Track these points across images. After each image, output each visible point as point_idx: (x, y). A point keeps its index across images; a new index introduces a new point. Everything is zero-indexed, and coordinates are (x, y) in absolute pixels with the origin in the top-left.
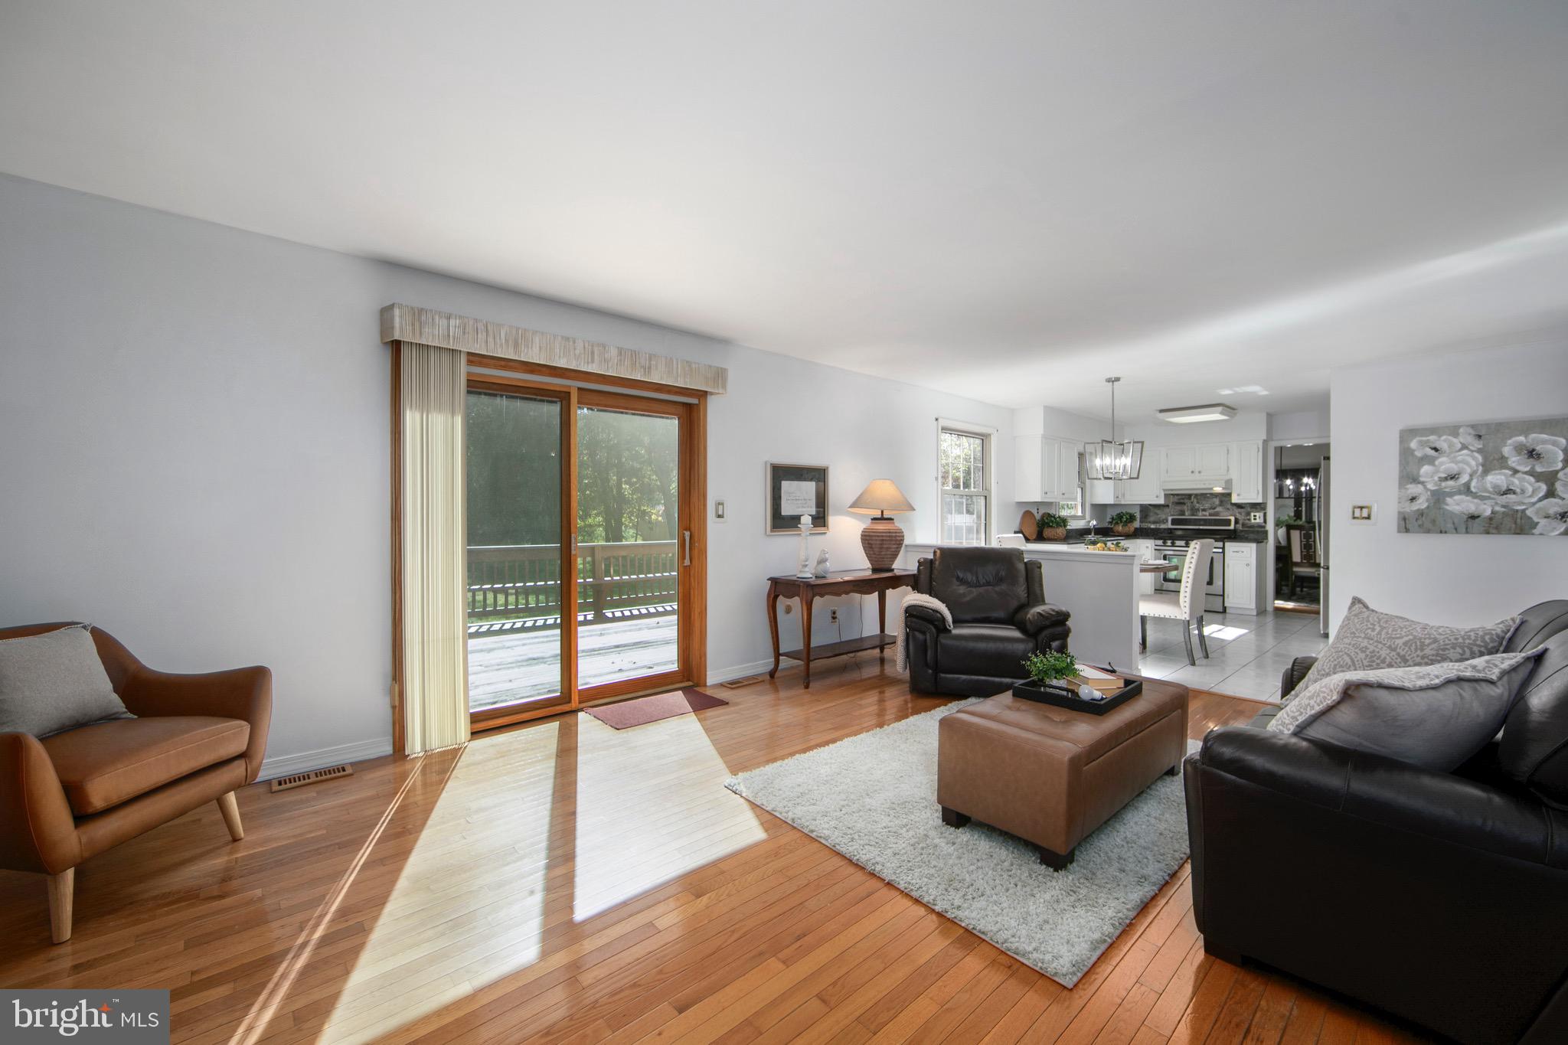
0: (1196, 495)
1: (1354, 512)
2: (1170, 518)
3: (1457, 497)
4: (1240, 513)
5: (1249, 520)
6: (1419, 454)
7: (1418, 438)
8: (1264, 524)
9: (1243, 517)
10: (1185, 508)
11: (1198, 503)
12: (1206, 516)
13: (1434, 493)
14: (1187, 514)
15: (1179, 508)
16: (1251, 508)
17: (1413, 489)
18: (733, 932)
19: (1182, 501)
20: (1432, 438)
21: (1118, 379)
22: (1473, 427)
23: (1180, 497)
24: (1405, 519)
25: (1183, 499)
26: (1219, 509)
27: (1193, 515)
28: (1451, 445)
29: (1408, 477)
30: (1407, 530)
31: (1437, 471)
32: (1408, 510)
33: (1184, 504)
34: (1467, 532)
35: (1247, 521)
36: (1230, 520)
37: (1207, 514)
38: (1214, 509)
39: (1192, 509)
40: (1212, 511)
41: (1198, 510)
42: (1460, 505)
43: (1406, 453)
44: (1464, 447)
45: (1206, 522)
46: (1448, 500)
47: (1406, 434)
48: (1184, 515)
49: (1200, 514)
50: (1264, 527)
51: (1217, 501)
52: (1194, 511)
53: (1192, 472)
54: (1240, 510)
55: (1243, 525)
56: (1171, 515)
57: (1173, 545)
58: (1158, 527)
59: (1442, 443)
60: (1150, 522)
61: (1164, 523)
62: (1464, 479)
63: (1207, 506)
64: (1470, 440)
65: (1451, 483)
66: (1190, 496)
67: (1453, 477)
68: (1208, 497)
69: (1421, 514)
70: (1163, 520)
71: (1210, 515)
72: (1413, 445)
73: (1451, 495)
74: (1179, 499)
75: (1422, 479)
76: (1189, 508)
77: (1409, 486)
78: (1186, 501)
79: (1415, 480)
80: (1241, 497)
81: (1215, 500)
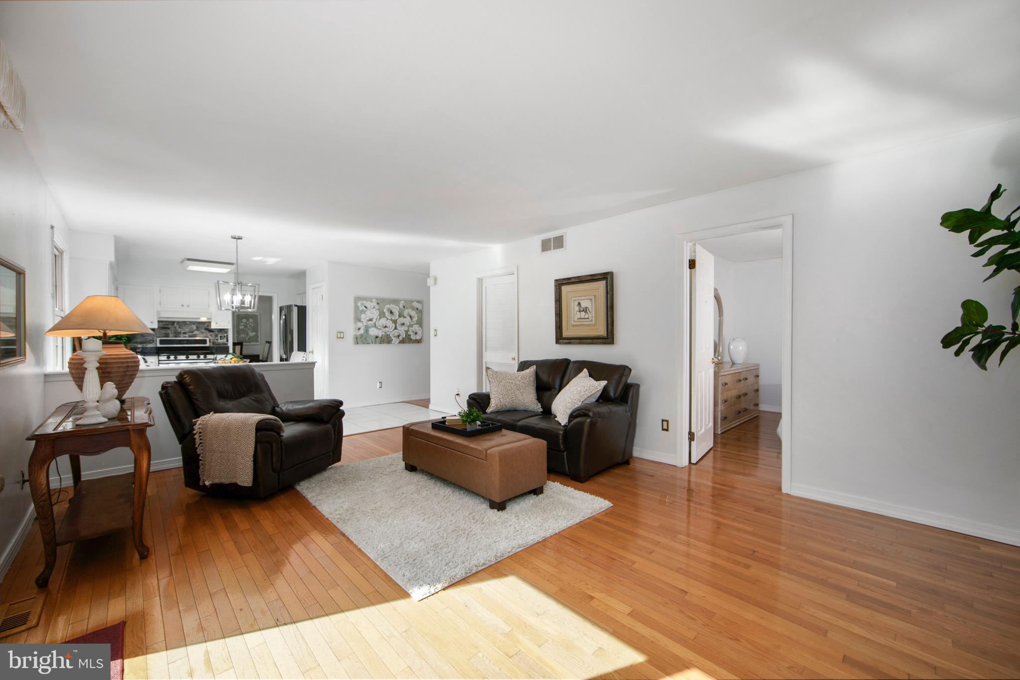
0: (178, 322)
1: (337, 335)
2: (158, 339)
3: (372, 329)
4: (211, 335)
5: (217, 340)
6: (361, 309)
7: (361, 302)
8: (226, 342)
9: (213, 338)
10: (169, 331)
11: (180, 328)
12: (186, 337)
13: (366, 326)
14: (170, 336)
15: (163, 331)
16: (219, 332)
17: (360, 325)
18: (620, 580)
19: (166, 326)
20: (365, 302)
21: (240, 238)
22: (377, 299)
23: (164, 323)
24: (357, 338)
25: (167, 325)
26: (196, 332)
27: (176, 337)
28: (370, 306)
29: (358, 319)
30: (358, 343)
31: (366, 317)
32: (357, 334)
33: (168, 328)
34: (375, 343)
35: (216, 341)
36: (206, 340)
37: (187, 335)
38: (193, 332)
39: (175, 333)
40: (190, 334)
41: (180, 333)
42: (373, 332)
43: (356, 308)
44: (374, 308)
45: (188, 342)
46: (370, 329)
47: (357, 299)
48: (168, 337)
49: (182, 336)
50: (227, 344)
51: (194, 327)
52: (177, 334)
53: (183, 306)
54: (211, 333)
55: (213, 343)
56: (159, 337)
57: (176, 359)
58: (145, 346)
59: (368, 304)
60: (137, 343)
61: (151, 343)
62: (374, 321)
63: (187, 330)
64: (375, 304)
65: (370, 322)
66: (173, 323)
67: (371, 320)
68: (188, 324)
69: (362, 336)
70: (150, 341)
71: (189, 337)
72: (359, 304)
73: (371, 327)
74: (164, 325)
75: (362, 320)
76: (173, 331)
77: (358, 323)
78: (170, 326)
79: (360, 321)
80: (218, 325)
81: (192, 326)
